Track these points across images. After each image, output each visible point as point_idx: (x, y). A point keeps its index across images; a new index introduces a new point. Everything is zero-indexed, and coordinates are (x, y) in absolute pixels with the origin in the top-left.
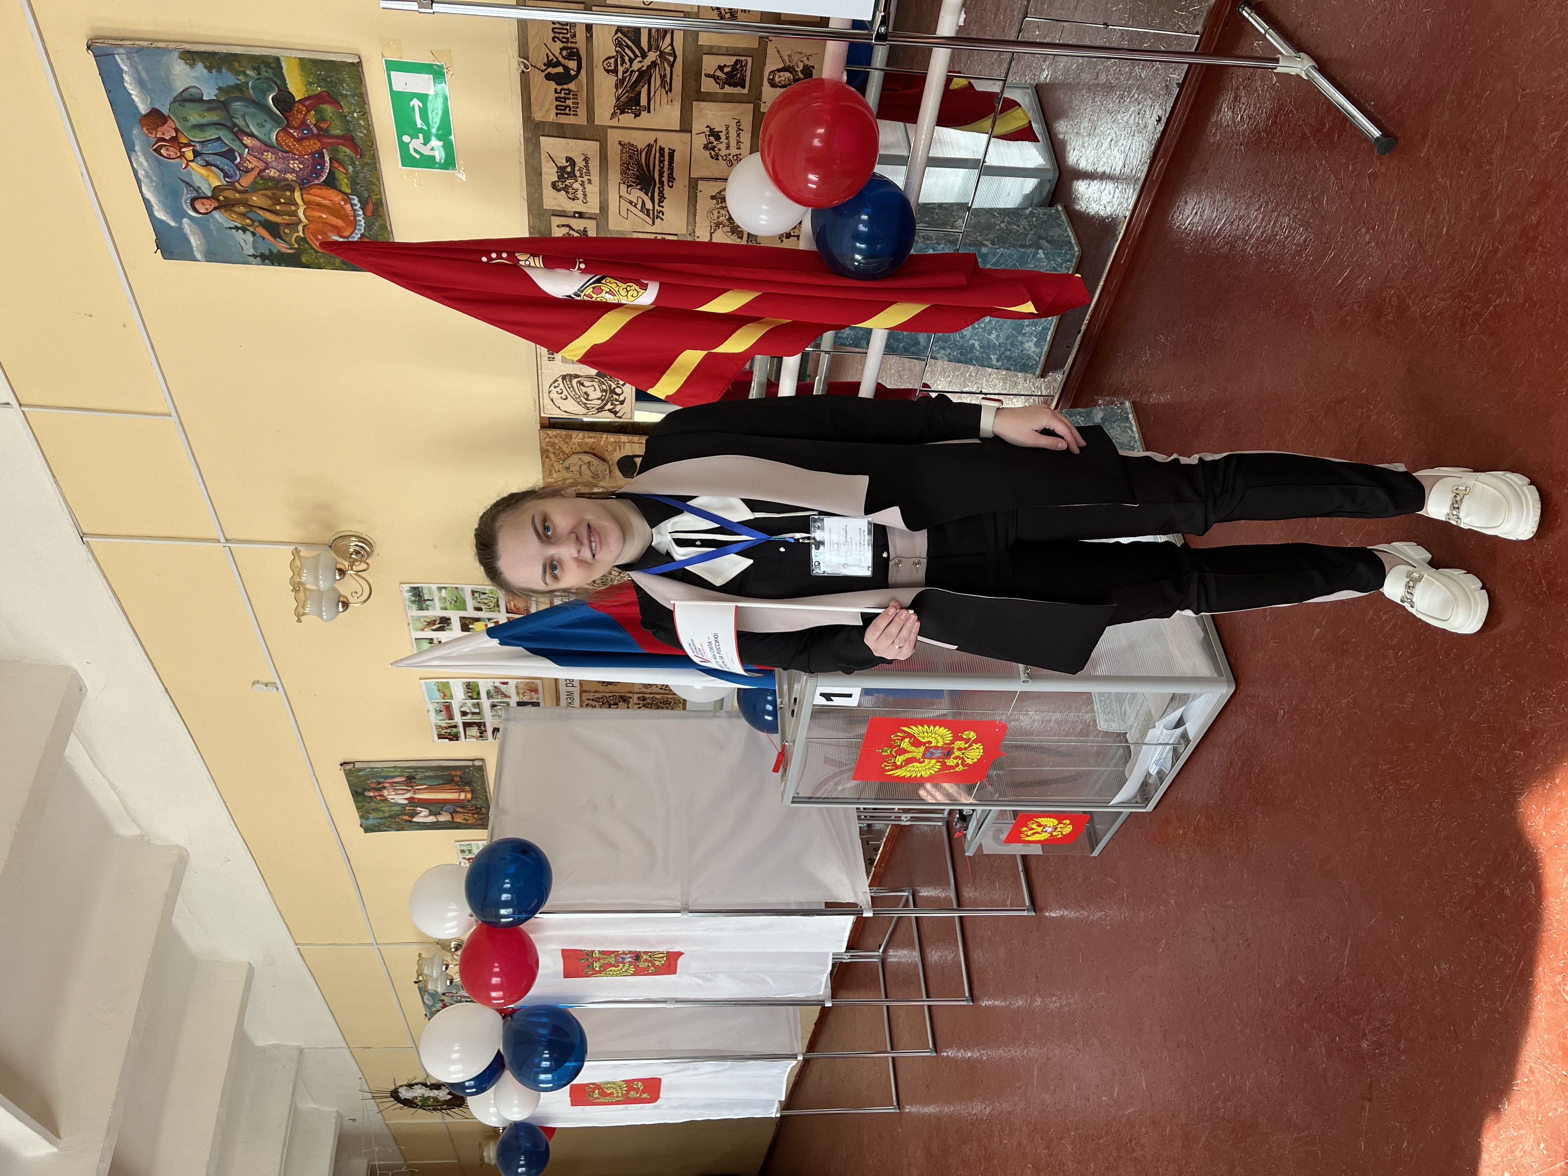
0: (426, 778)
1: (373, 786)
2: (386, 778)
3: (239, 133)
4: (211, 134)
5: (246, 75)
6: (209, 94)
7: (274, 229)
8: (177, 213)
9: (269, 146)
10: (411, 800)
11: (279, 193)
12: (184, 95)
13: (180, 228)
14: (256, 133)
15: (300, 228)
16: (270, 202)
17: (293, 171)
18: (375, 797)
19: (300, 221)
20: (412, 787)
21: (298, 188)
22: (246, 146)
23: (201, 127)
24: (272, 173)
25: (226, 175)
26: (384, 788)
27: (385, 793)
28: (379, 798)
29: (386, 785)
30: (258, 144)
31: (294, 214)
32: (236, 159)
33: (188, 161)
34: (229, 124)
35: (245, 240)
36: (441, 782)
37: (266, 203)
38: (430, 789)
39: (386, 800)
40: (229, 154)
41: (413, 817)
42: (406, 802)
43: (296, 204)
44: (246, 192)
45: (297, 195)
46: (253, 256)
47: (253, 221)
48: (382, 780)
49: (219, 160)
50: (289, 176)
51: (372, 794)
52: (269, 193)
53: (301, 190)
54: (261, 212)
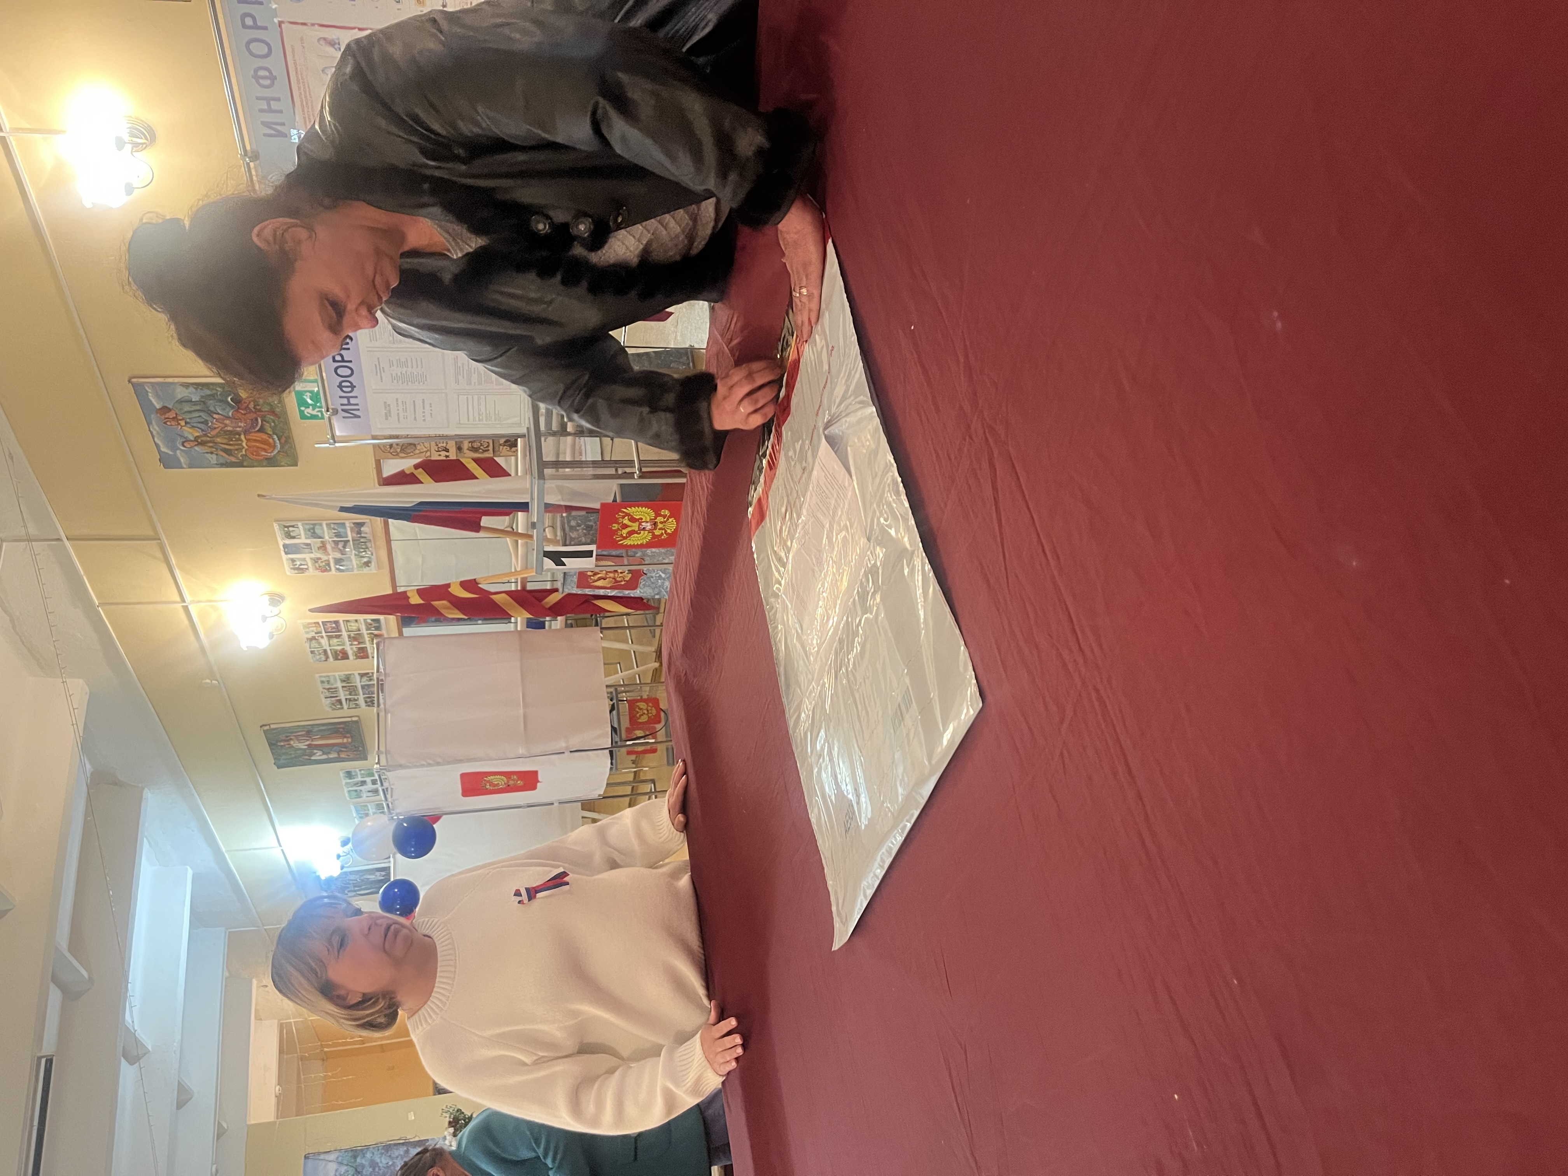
0: (319, 731)
1: (284, 738)
2: (292, 733)
3: (210, 413)
4: (196, 414)
5: (216, 390)
6: (195, 398)
7: (228, 452)
8: (174, 448)
9: (228, 418)
10: (309, 746)
11: (232, 436)
12: (182, 400)
13: (175, 455)
14: (221, 413)
15: (244, 450)
16: (227, 440)
17: (240, 427)
18: (284, 745)
19: (244, 447)
20: (310, 737)
21: (242, 433)
22: (214, 418)
23: (190, 412)
24: (229, 428)
25: (203, 430)
26: (291, 739)
27: (292, 742)
28: (287, 746)
29: (292, 737)
30: (222, 417)
31: (241, 445)
32: (208, 424)
33: (182, 426)
34: (206, 409)
35: (213, 459)
36: (329, 733)
37: (225, 441)
38: (322, 738)
39: (293, 747)
40: (206, 422)
41: (311, 756)
42: (306, 747)
43: (241, 440)
44: (214, 437)
45: (243, 437)
46: (217, 464)
47: (217, 449)
48: (289, 735)
49: (199, 425)
50: (238, 429)
51: (282, 744)
52: (227, 437)
53: (245, 434)
54: (221, 445)
